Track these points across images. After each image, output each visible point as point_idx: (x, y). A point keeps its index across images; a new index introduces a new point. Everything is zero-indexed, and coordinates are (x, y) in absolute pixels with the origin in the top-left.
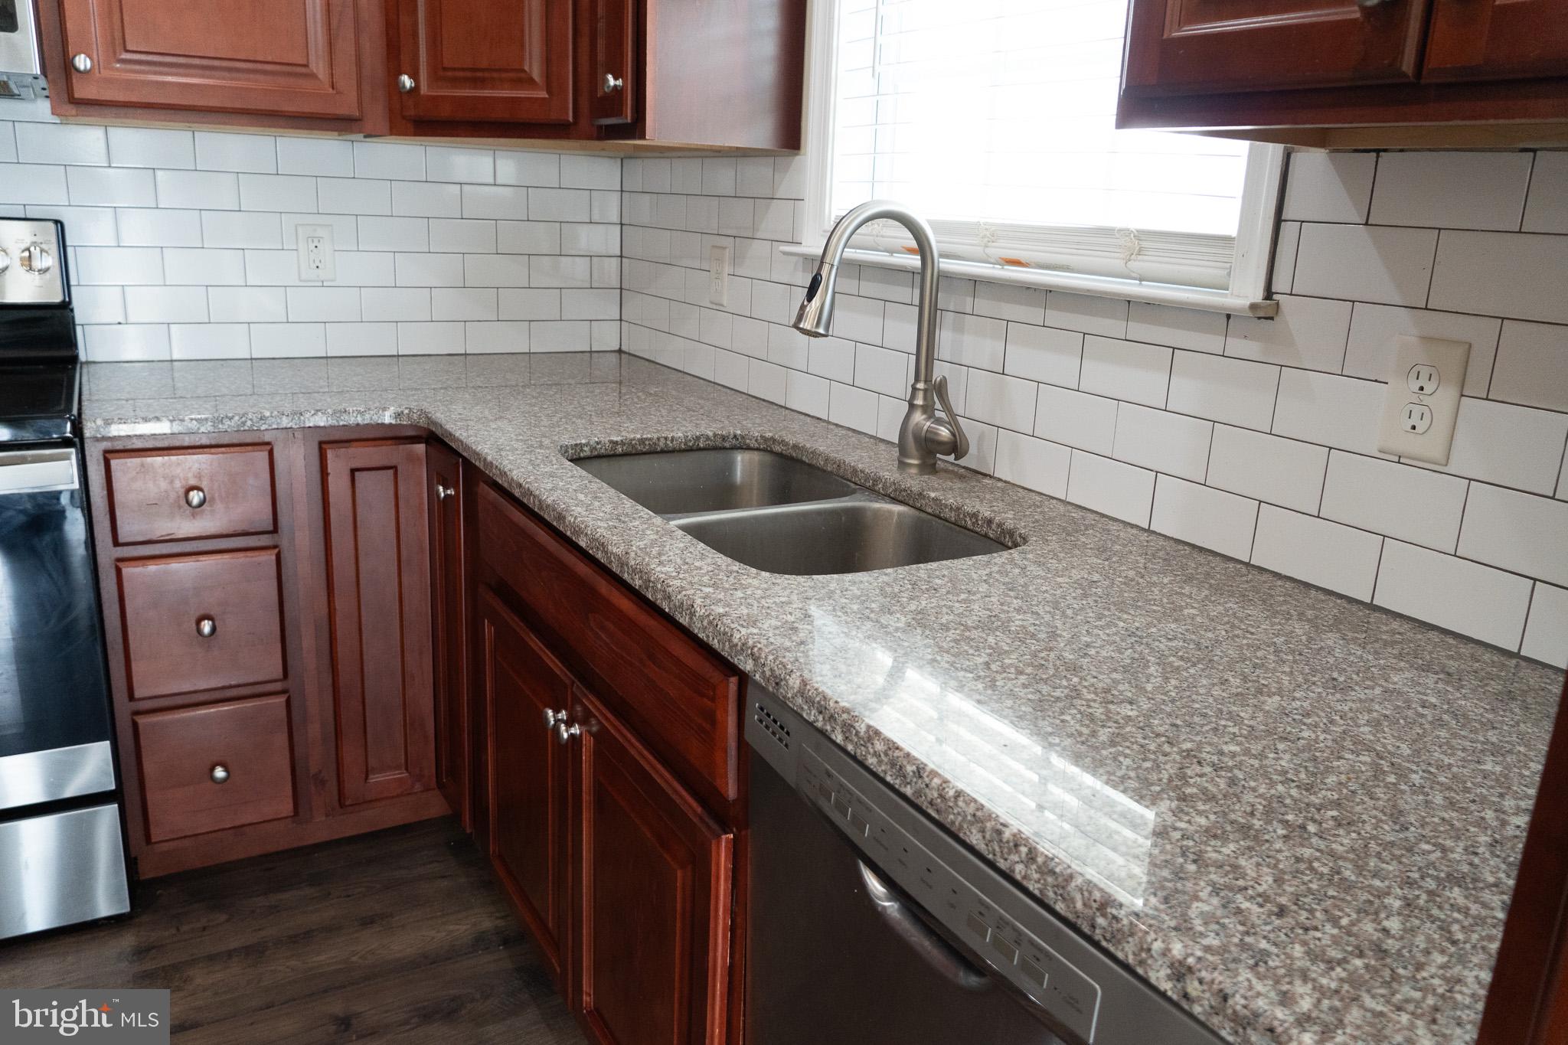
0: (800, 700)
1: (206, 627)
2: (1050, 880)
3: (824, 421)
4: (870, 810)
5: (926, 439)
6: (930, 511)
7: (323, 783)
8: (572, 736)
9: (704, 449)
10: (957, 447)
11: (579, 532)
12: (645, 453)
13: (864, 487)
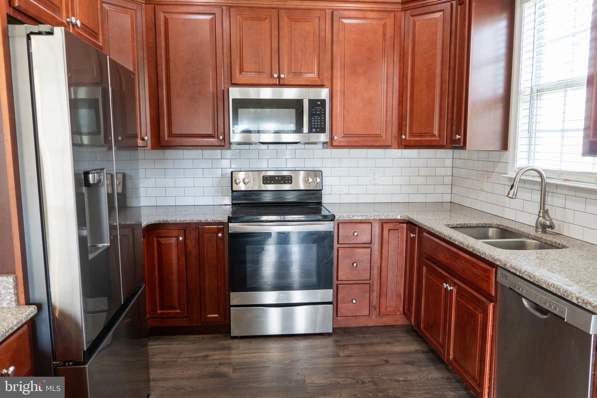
0: (510, 268)
1: (355, 265)
2: (557, 289)
3: (514, 221)
4: (524, 287)
5: (543, 225)
6: (544, 242)
7: (376, 308)
8: (451, 289)
9: (481, 227)
10: (552, 227)
11: (455, 241)
12: (465, 227)
13: (526, 237)
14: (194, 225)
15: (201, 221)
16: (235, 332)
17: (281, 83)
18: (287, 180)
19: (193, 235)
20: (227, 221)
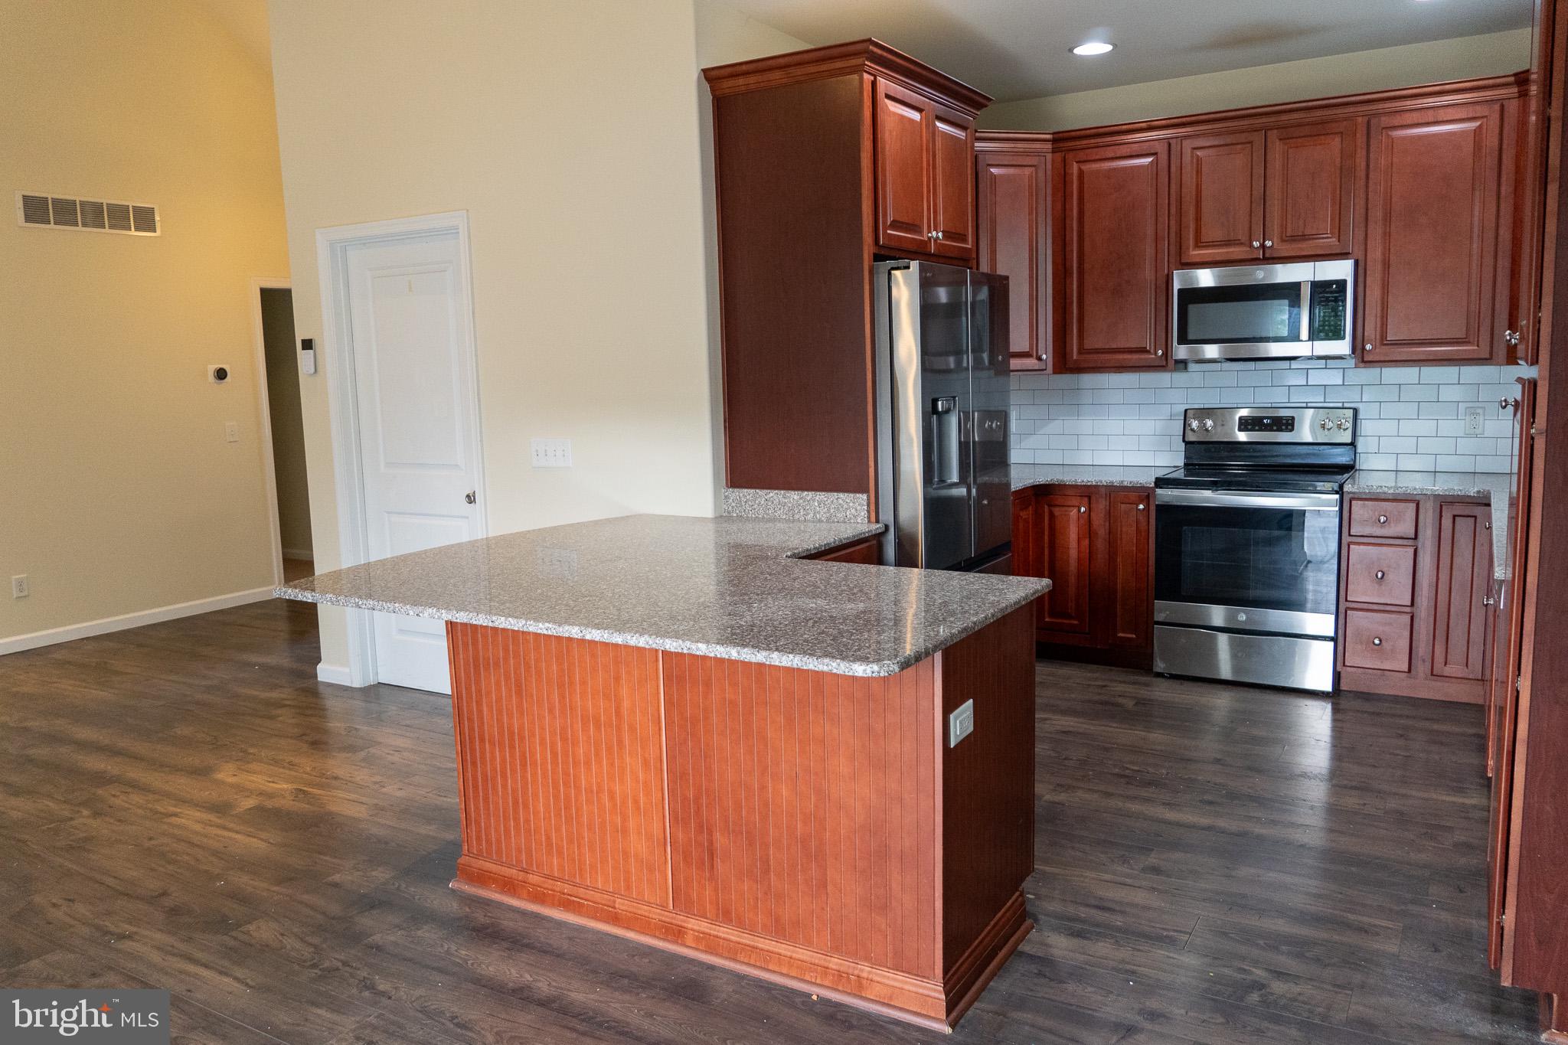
1: (1380, 575)
7: (1424, 660)
14: (1103, 490)
15: (1113, 482)
16: (1160, 666)
17: (1267, 255)
18: (1283, 424)
19: (1101, 506)
20: (1153, 485)
